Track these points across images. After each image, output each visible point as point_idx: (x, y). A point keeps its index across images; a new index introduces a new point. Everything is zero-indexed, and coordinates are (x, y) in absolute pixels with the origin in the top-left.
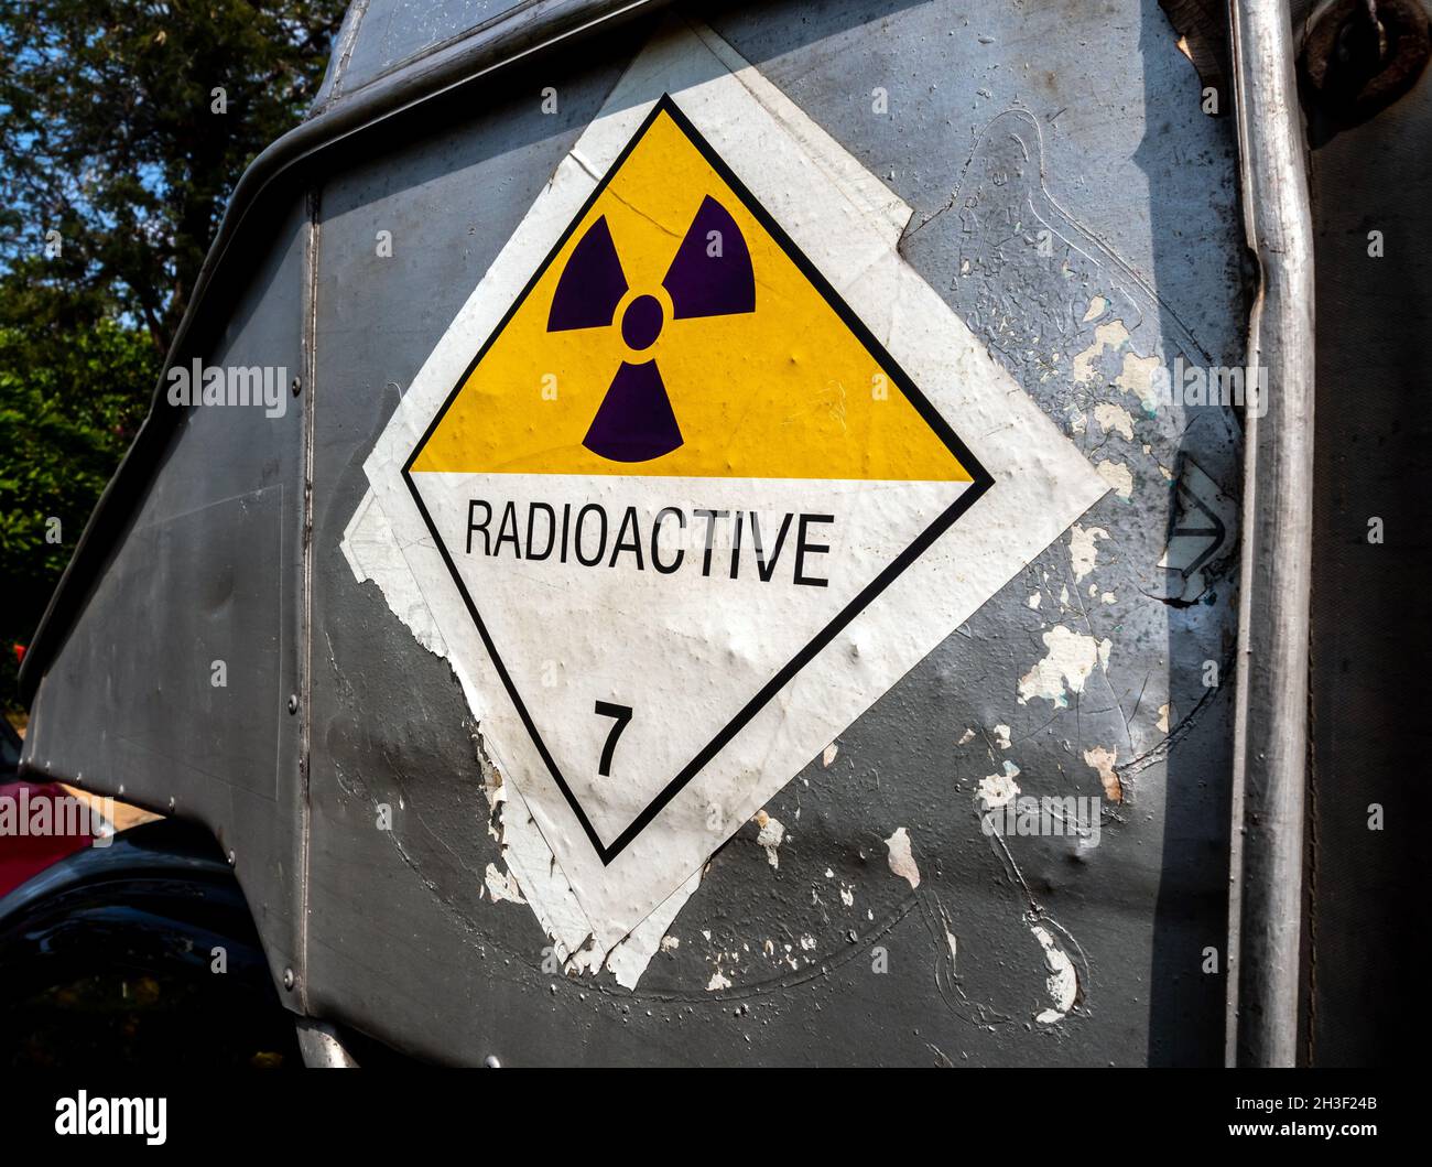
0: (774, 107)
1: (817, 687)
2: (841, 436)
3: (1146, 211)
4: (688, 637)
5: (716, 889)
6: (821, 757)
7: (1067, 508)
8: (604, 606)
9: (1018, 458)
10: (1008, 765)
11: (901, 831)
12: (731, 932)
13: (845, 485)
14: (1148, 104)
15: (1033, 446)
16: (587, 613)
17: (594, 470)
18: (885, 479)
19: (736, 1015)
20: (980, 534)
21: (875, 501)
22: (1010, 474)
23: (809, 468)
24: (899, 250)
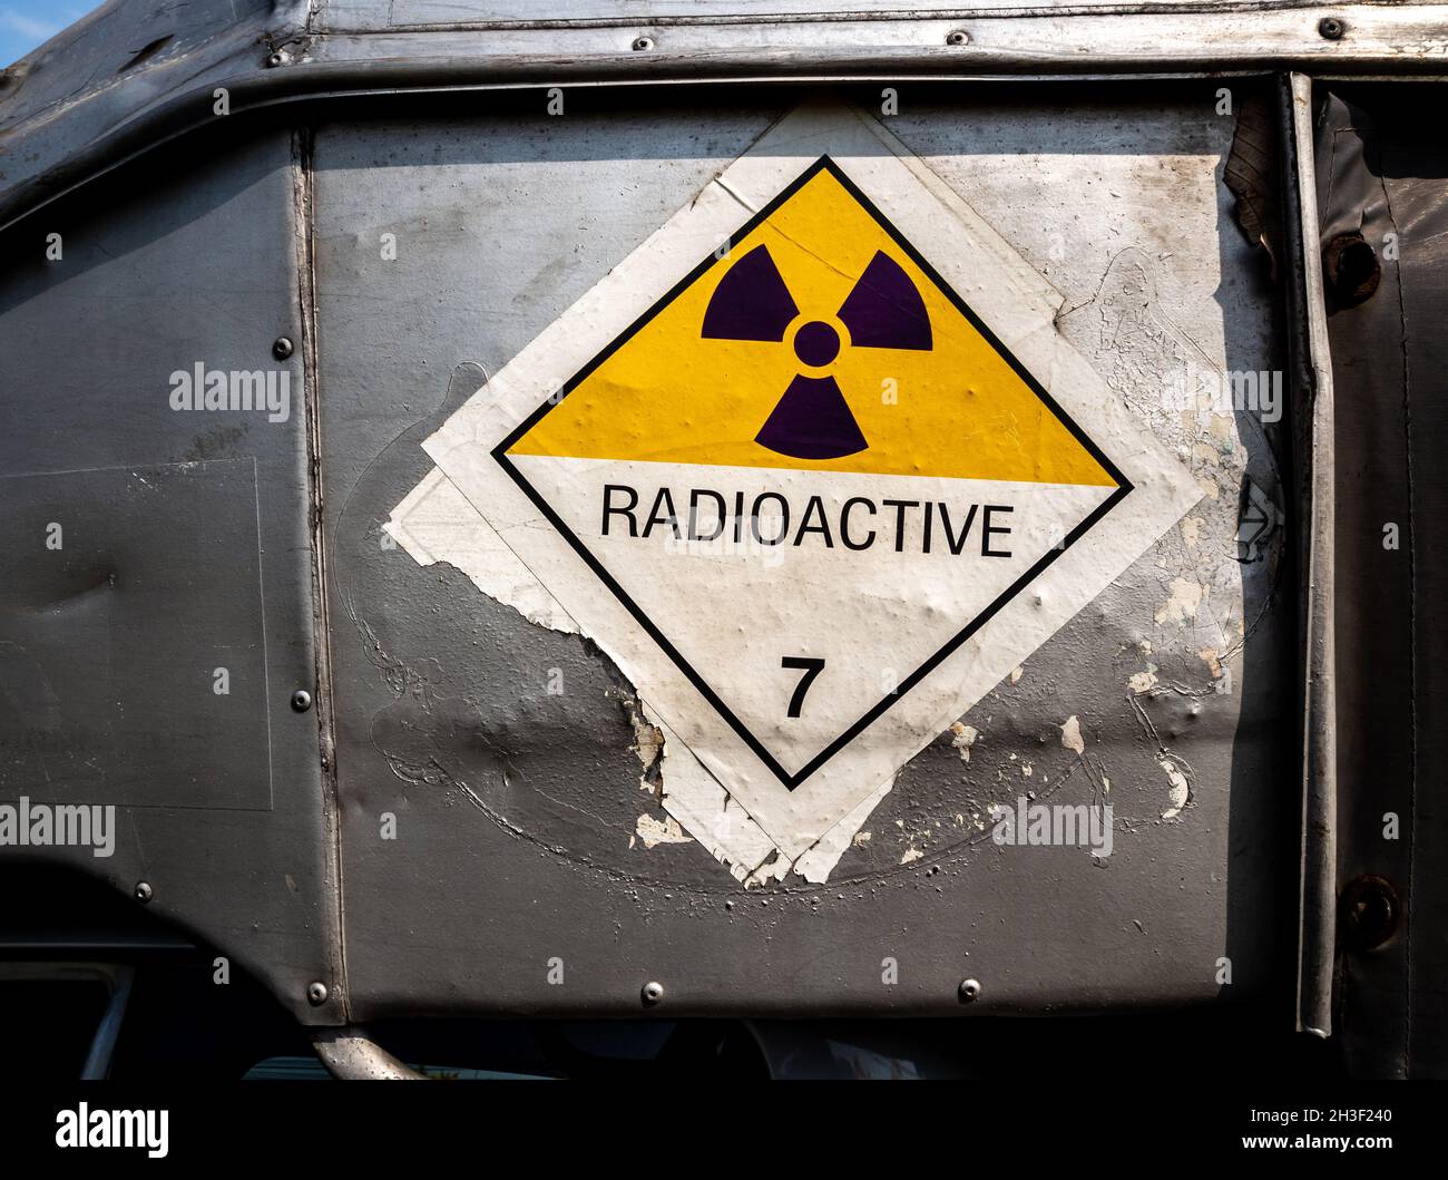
0: (940, 195)
1: (1006, 628)
2: (1016, 450)
3: (1222, 329)
4: (886, 599)
5: (909, 787)
6: (1010, 676)
7: (1181, 505)
8: (790, 578)
9: (1150, 473)
10: (1150, 665)
11: (1073, 718)
12: (923, 817)
13: (1022, 486)
14: (1222, 265)
15: (1159, 466)
16: (770, 584)
17: (770, 463)
18: (1053, 482)
19: (928, 875)
20: (1126, 521)
21: (1046, 498)
22: (1145, 483)
23: (989, 471)
24: (1055, 323)
